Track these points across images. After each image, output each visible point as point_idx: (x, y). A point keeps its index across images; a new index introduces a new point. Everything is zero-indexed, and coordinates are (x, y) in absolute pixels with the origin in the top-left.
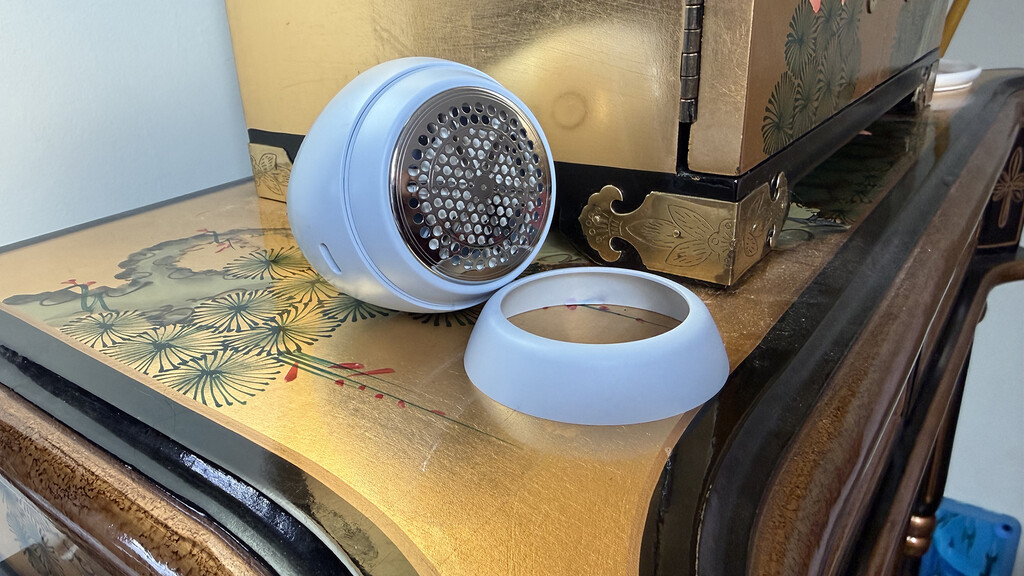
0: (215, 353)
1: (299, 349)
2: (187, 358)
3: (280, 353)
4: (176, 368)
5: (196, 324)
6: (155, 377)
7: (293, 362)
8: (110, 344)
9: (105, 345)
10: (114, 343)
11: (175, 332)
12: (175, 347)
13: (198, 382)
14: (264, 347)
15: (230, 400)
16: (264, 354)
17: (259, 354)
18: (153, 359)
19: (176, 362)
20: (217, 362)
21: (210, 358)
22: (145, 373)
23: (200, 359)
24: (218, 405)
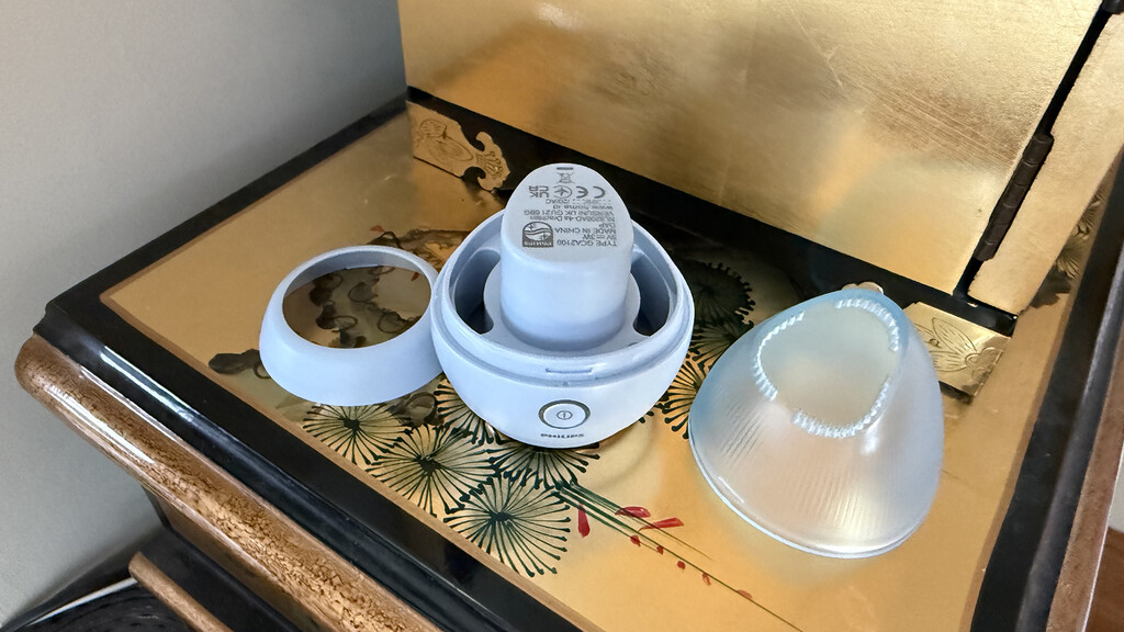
0: (490, 482)
1: (574, 479)
2: (467, 490)
3: (558, 485)
4: (462, 508)
5: (448, 426)
6: (446, 520)
7: (577, 503)
8: (372, 460)
9: (368, 462)
10: (376, 457)
11: (433, 440)
12: (445, 468)
13: (494, 532)
14: (537, 473)
15: (541, 567)
16: (542, 485)
17: (537, 486)
18: (429, 489)
19: (458, 496)
20: (499, 497)
21: (488, 488)
22: (431, 513)
23: (481, 493)
24: (532, 575)
